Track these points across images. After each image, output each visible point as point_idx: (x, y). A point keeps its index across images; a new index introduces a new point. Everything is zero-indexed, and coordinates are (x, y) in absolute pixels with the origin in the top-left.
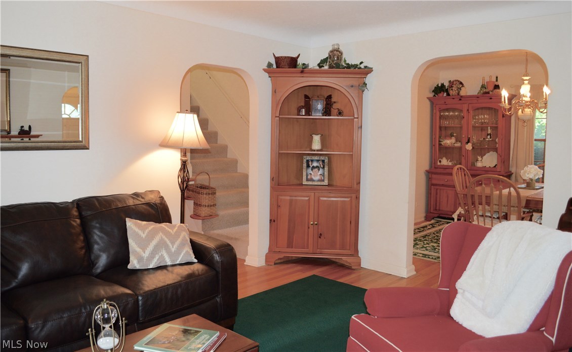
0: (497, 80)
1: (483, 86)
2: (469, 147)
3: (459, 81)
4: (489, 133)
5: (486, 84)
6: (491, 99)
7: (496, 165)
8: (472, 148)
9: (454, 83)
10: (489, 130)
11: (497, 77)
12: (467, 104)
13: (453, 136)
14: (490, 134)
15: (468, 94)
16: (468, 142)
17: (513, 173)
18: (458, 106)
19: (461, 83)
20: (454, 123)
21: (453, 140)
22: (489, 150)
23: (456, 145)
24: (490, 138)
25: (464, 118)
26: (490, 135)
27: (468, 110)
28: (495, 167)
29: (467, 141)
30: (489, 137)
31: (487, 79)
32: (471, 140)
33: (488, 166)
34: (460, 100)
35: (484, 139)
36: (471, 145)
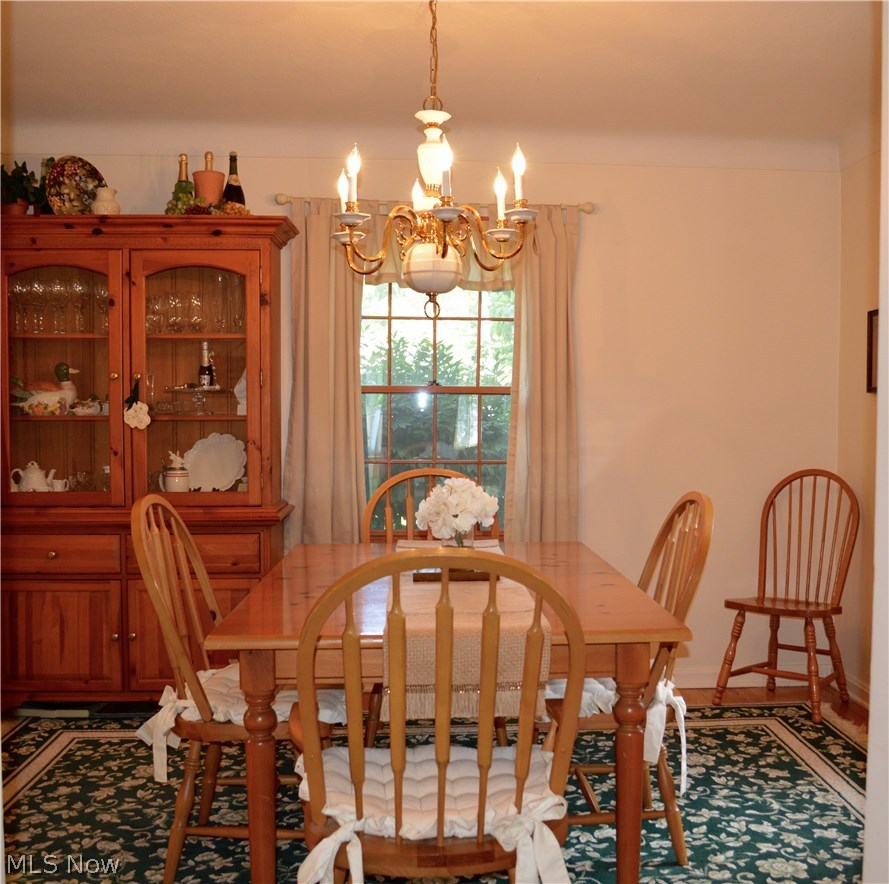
0: (233, 170)
1: (182, 187)
2: (138, 416)
3: (85, 164)
4: (206, 365)
5: (191, 179)
6: (217, 233)
7: (239, 482)
8: (147, 420)
9: (69, 169)
10: (206, 353)
11: (233, 159)
12: (126, 251)
13: (67, 377)
14: (209, 368)
15: (124, 212)
16: (133, 399)
17: (293, 507)
18: (88, 259)
19: (94, 174)
20: (68, 326)
21: (68, 392)
22: (203, 428)
23: (80, 411)
24: (211, 383)
25: (112, 303)
26: (211, 374)
27: (129, 274)
28: (234, 488)
29: (127, 395)
30: (206, 379)
31: (197, 165)
32: (143, 391)
33: (207, 488)
34: (97, 232)
35: (191, 386)
36: (145, 408)
